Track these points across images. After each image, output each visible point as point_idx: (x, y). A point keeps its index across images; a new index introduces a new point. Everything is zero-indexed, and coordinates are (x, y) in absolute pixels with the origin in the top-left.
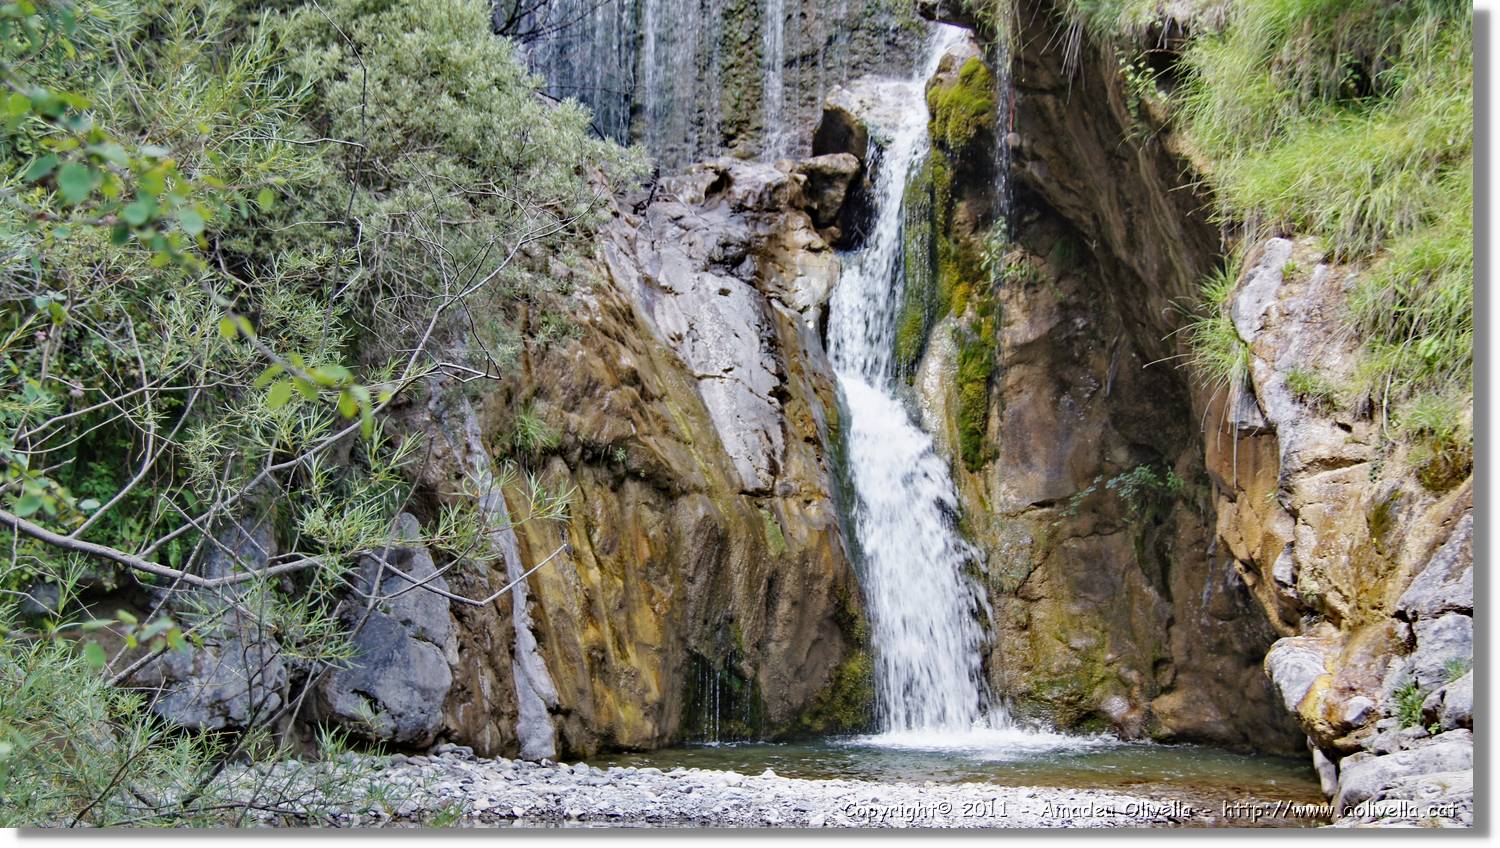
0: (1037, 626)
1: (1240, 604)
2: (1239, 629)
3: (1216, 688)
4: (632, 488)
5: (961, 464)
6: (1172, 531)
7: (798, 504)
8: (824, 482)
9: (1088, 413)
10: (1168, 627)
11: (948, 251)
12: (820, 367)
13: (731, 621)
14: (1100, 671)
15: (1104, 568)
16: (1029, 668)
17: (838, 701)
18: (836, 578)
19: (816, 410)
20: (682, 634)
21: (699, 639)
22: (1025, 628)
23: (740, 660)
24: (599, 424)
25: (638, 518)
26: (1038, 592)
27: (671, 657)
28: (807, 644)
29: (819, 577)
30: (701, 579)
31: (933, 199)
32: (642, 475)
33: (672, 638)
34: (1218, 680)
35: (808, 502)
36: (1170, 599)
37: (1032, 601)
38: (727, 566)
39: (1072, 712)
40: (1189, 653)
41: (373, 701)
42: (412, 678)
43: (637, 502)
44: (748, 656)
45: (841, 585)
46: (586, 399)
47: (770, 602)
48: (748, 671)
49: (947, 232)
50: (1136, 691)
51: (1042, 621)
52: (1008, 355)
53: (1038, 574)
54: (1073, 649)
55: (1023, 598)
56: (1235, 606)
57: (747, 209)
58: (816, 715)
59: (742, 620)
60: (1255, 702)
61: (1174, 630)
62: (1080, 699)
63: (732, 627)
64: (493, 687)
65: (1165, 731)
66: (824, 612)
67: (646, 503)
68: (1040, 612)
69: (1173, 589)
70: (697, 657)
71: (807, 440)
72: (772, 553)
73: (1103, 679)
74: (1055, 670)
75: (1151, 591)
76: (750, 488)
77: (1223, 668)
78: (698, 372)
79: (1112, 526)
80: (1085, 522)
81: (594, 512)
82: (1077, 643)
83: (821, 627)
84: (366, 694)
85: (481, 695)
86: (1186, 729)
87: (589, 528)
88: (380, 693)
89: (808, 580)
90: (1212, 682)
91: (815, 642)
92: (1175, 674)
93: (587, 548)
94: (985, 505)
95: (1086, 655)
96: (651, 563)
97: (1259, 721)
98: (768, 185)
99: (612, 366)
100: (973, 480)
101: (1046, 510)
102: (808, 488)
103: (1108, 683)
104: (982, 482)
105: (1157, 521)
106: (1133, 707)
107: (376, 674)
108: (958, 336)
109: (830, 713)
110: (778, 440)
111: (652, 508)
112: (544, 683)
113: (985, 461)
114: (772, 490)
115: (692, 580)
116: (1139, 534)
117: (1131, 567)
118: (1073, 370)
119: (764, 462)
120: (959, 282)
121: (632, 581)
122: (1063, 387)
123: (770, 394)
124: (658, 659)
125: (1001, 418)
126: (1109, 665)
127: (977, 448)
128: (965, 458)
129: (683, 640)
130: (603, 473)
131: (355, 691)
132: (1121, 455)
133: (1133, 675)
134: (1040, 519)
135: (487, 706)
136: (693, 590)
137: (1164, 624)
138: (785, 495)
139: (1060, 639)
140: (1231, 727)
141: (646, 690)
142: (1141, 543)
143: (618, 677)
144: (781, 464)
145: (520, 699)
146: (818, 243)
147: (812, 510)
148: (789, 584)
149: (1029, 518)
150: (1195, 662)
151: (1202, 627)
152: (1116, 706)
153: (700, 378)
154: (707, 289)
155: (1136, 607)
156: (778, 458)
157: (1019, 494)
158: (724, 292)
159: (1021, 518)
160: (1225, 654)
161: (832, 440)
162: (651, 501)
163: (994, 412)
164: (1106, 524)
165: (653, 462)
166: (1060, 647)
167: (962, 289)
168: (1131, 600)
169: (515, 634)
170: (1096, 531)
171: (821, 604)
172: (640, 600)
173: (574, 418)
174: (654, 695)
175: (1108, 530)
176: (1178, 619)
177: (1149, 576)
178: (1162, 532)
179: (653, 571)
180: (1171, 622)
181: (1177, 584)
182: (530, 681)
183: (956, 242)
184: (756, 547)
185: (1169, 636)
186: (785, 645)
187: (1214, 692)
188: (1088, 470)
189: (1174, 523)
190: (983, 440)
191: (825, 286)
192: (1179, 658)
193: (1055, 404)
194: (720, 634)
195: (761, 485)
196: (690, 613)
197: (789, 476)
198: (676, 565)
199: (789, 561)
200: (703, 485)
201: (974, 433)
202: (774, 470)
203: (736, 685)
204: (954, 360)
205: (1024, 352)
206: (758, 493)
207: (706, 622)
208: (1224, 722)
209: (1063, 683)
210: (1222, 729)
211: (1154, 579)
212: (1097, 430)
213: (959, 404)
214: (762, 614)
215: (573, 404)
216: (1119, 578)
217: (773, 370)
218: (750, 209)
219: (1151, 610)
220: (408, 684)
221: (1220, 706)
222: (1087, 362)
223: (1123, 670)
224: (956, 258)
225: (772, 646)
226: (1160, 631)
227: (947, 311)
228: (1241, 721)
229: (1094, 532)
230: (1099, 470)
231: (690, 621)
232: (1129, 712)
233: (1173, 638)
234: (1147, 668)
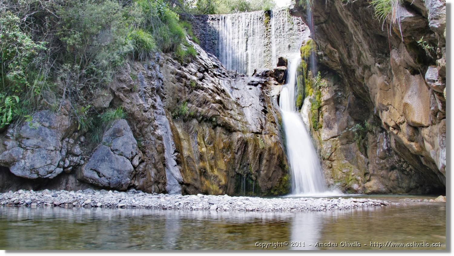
0: (334, 167)
1: (387, 154)
2: (388, 161)
3: (382, 179)
4: (219, 129)
5: (312, 129)
6: (367, 140)
7: (269, 136)
8: (277, 132)
9: (343, 114)
10: (368, 164)
11: (307, 82)
12: (277, 108)
13: (248, 164)
14: (351, 178)
15: (350, 152)
16: (332, 178)
17: (281, 187)
18: (279, 155)
19: (275, 115)
20: (234, 167)
21: (239, 169)
22: (331, 168)
23: (252, 175)
24: (208, 111)
25: (220, 136)
26: (334, 159)
27: (230, 173)
28: (271, 172)
29: (274, 154)
30: (239, 153)
31: (303, 70)
32: (221, 125)
33: (230, 168)
34: (382, 177)
35: (271, 136)
36: (368, 158)
37: (332, 161)
38: (247, 150)
39: (344, 189)
40: (374, 171)
41: (98, 173)
42: (113, 166)
43: (220, 132)
44: (254, 174)
45: (281, 157)
46: (204, 105)
47: (260, 160)
48: (254, 178)
49: (307, 78)
50: (360, 182)
51: (335, 166)
52: (323, 103)
53: (333, 154)
54: (343, 172)
55: (330, 160)
56: (386, 154)
57: (259, 76)
58: (275, 190)
59: (252, 165)
60: (393, 181)
61: (369, 165)
62: (346, 185)
63: (249, 166)
64: (155, 174)
65: (368, 191)
66: (276, 163)
67: (223, 133)
68: (334, 164)
69: (368, 155)
70: (238, 174)
71: (272, 122)
72: (261, 147)
73: (351, 180)
74: (339, 178)
75: (363, 156)
76: (255, 131)
77: (383, 173)
78: (243, 106)
79: (351, 141)
80: (344, 141)
81: (206, 133)
82: (345, 171)
83: (275, 167)
84: (95, 170)
85: (150, 176)
86: (374, 190)
87: (204, 138)
88: (100, 170)
89: (271, 155)
90: (380, 178)
91: (274, 171)
92: (370, 176)
93: (202, 142)
94: (319, 139)
95: (347, 174)
96: (224, 148)
97: (394, 186)
98: (265, 71)
99: (214, 98)
100: (316, 133)
101: (335, 138)
102: (271, 132)
103: (353, 181)
104: (318, 133)
105: (363, 138)
106: (360, 186)
107: (99, 164)
108: (311, 100)
109: (279, 190)
110: (264, 121)
111: (225, 134)
112: (178, 175)
113: (319, 128)
114: (261, 133)
115: (237, 153)
116: (358, 142)
117: (357, 151)
118: (339, 105)
119: (259, 126)
120: (310, 88)
121: (217, 152)
122: (337, 109)
123: (262, 111)
124: (225, 173)
125: (322, 118)
126: (353, 176)
127: (317, 125)
128: (314, 127)
129: (235, 169)
130: (209, 124)
131: (91, 169)
132: (352, 123)
133: (359, 178)
134: (333, 141)
135: (152, 180)
136: (237, 156)
137: (366, 164)
138: (265, 134)
139: (340, 170)
140: (386, 189)
141: (220, 181)
142: (359, 144)
143: (210, 177)
144: (264, 127)
145: (167, 179)
146: (277, 83)
147: (273, 138)
148: (266, 155)
149: (330, 141)
150: (375, 173)
151: (377, 164)
152: (355, 186)
153: (243, 107)
154: (246, 88)
155: (359, 161)
156: (263, 125)
157: (328, 135)
158: (250, 89)
159: (328, 141)
160: (383, 170)
161: (280, 124)
162: (224, 132)
163: (321, 117)
164: (350, 141)
165: (224, 122)
166: (340, 172)
167: (311, 90)
168: (357, 159)
169: (165, 159)
170: (348, 143)
171: (275, 161)
172: (220, 158)
173: (200, 109)
174: (223, 182)
175: (350, 143)
176: (370, 163)
177: (362, 152)
178: (364, 141)
179: (224, 150)
180: (368, 163)
181: (369, 154)
182: (172, 174)
183: (309, 80)
184: (256, 146)
185: (368, 167)
186: (265, 172)
187: (381, 180)
188: (344, 127)
189: (367, 138)
190: (318, 123)
191: (278, 92)
192: (371, 172)
193: (335, 114)
194: (245, 168)
195: (258, 131)
196: (236, 162)
197: (266, 130)
198: (232, 149)
199: (265, 150)
200: (241, 130)
201: (315, 122)
202: (262, 128)
203: (251, 182)
204: (310, 106)
205: (327, 102)
206: (257, 133)
207: (241, 165)
208: (384, 188)
209: (341, 181)
210: (384, 190)
211: (363, 153)
212: (346, 118)
213: (312, 115)
214: (258, 163)
215: (200, 106)
216: (354, 154)
217: (263, 106)
218: (260, 76)
219: (363, 161)
220: (111, 168)
221: (383, 183)
222: (342, 103)
223: (356, 177)
224: (309, 84)
225: (261, 172)
226: (366, 166)
227: (308, 95)
228: (389, 187)
229: (347, 143)
230: (347, 127)
231: (236, 164)
232: (359, 188)
233: (369, 167)
234: (363, 175)
